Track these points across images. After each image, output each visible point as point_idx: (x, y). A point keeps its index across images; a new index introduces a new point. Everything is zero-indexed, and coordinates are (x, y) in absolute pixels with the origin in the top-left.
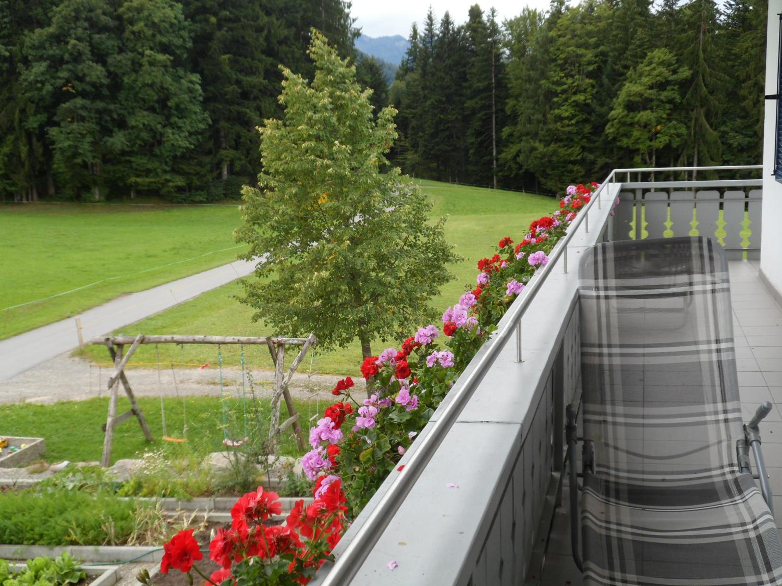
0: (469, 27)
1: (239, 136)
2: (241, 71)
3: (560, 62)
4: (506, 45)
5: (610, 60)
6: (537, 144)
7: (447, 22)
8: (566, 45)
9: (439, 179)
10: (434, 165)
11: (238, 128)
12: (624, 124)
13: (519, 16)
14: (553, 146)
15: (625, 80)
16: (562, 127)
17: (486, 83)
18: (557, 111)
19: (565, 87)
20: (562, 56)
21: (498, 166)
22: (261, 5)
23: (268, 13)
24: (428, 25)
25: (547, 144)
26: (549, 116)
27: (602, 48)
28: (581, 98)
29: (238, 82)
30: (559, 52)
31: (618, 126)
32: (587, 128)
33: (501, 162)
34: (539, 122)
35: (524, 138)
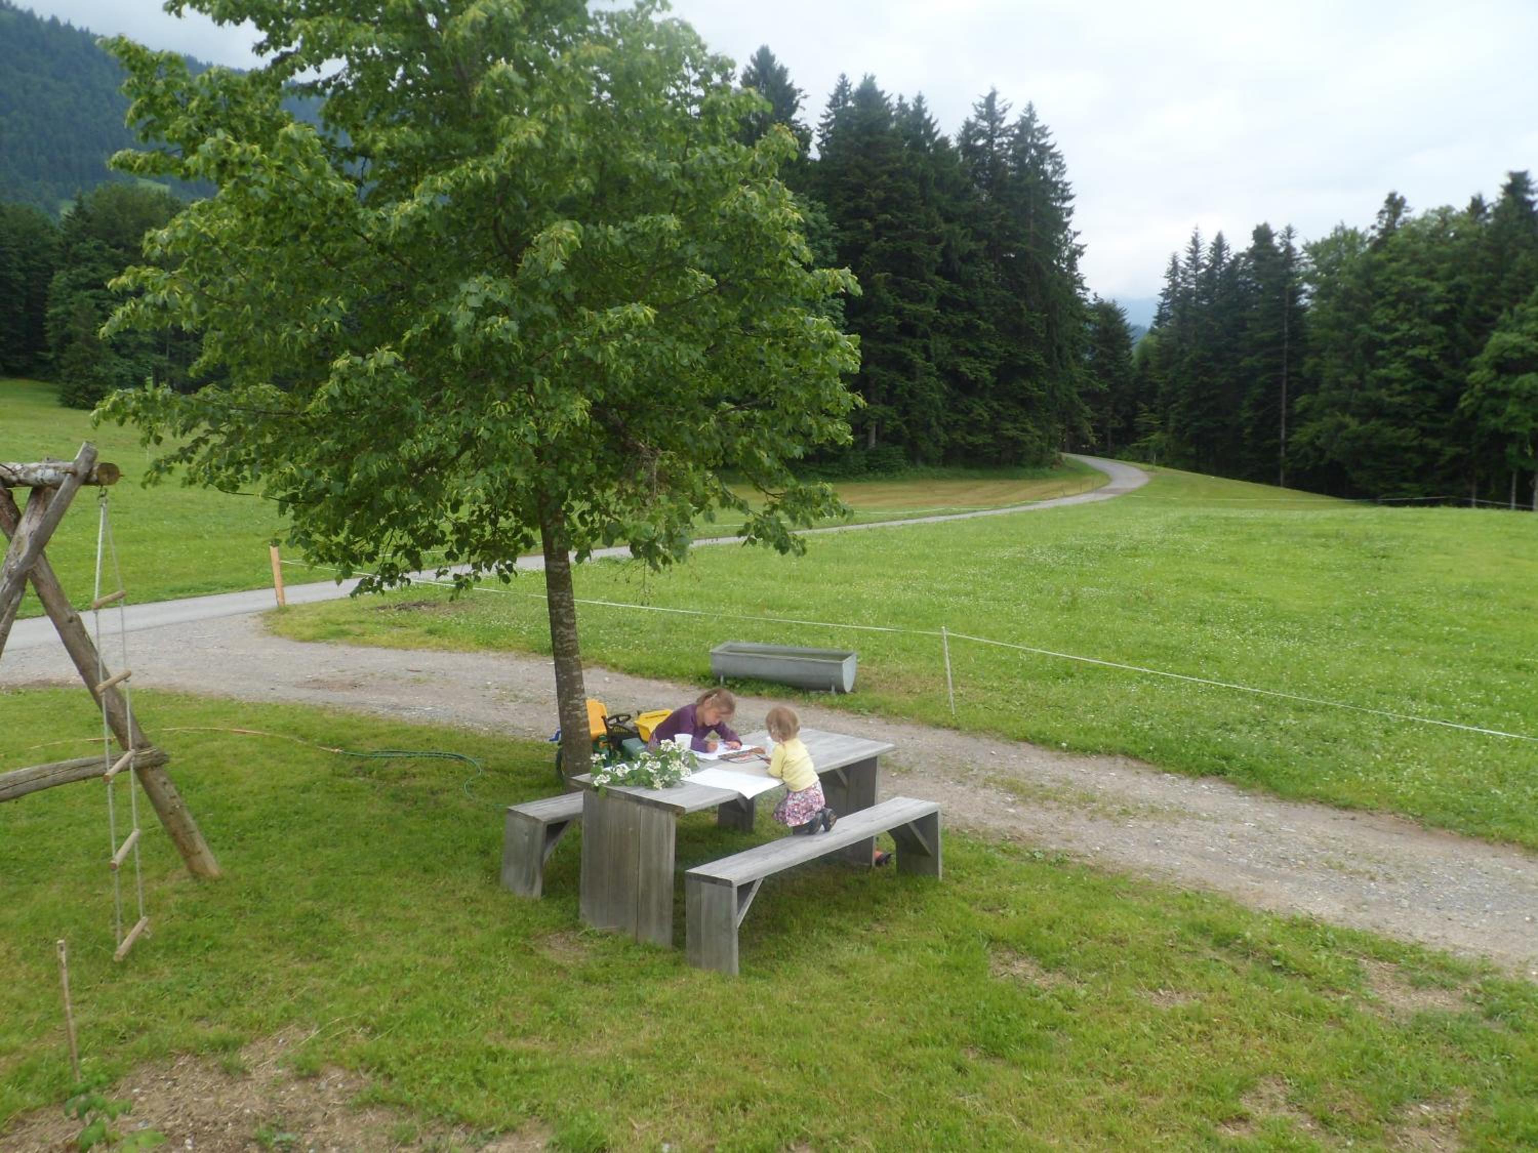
0: (1252, 254)
1: (893, 387)
2: (902, 297)
3: (1390, 298)
4: (1309, 278)
5: (1471, 297)
6: (1348, 419)
7: (1219, 246)
8: (1401, 272)
9: (1197, 470)
10: (1192, 450)
11: (893, 375)
12: (1492, 393)
13: (1328, 237)
14: (1374, 423)
15: (1494, 328)
16: (1391, 396)
17: (1274, 333)
18: (1383, 372)
19: (1397, 334)
20: (1395, 290)
21: (1287, 454)
22: (939, 208)
23: (948, 220)
24: (1192, 251)
25: (1364, 419)
26: (1367, 378)
27: (1459, 279)
28: (1420, 352)
29: (898, 312)
30: (1388, 284)
31: (1480, 394)
32: (1431, 400)
33: (1291, 448)
34: (1352, 386)
35: (1327, 411)
